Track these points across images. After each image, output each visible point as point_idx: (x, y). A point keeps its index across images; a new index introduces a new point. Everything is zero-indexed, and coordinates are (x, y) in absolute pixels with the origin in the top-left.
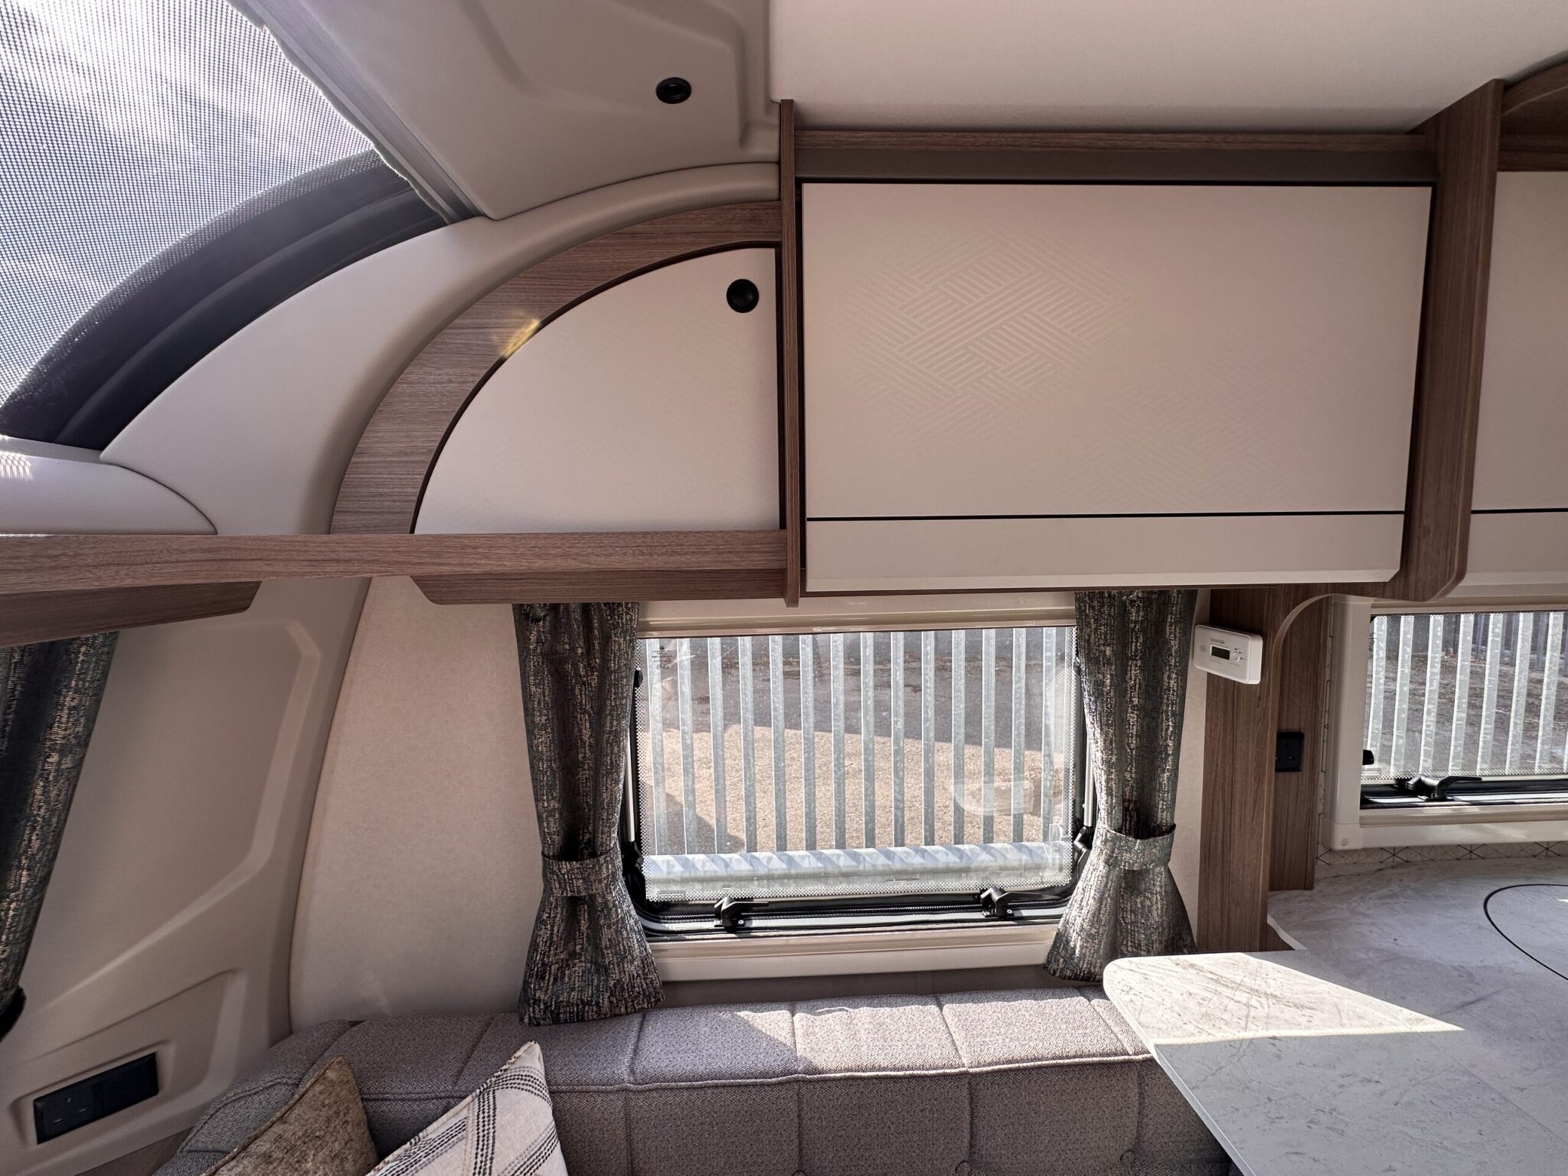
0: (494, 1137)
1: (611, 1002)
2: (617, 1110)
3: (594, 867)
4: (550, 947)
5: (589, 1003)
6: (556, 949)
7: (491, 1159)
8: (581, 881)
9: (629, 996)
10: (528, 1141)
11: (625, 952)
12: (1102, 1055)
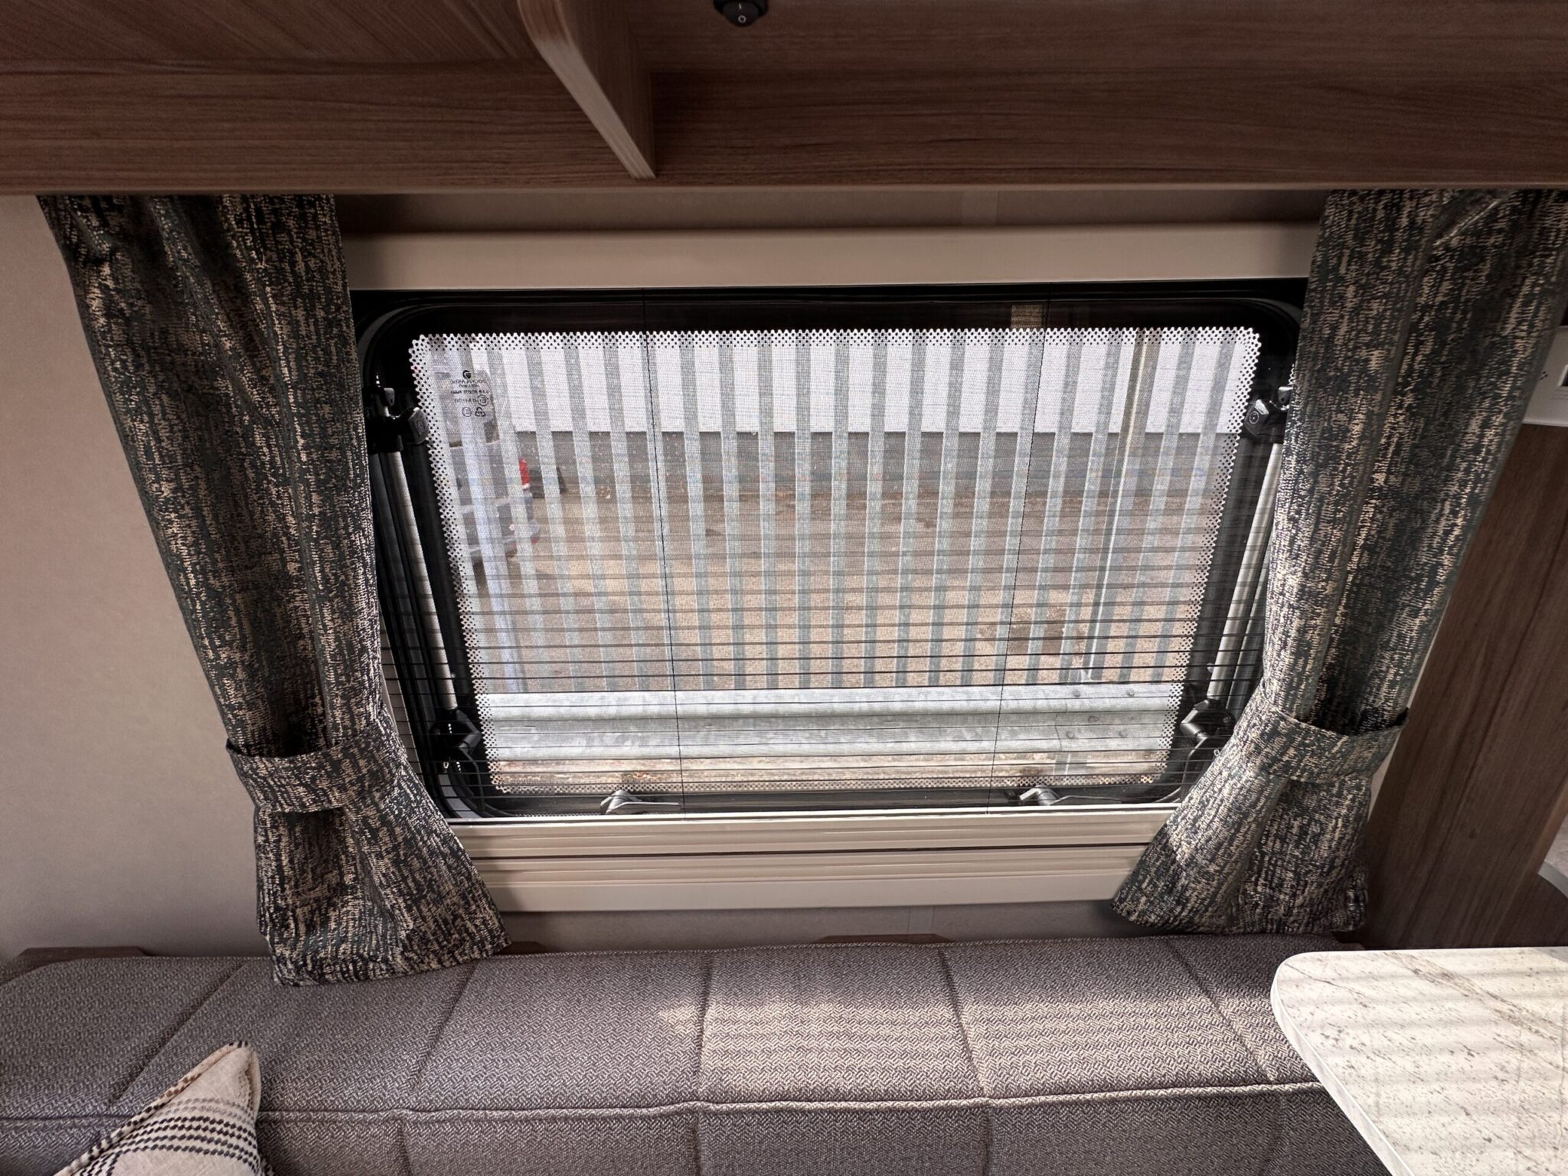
2: (385, 1150)
5: (372, 959)
6: (297, 886)
12: (1221, 1083)
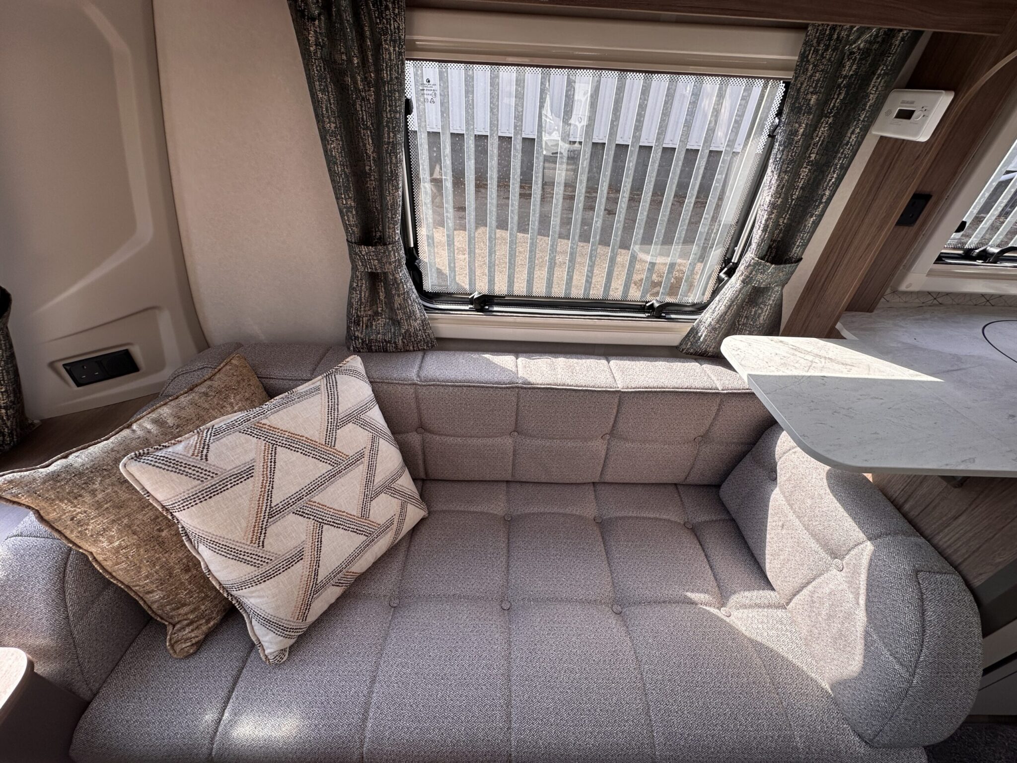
0: (337, 395)
1: (404, 342)
2: (411, 393)
3: (384, 252)
4: (360, 305)
5: (389, 342)
6: (365, 307)
7: (338, 404)
8: (377, 261)
9: (415, 341)
10: (359, 400)
11: (411, 314)
12: (702, 389)
